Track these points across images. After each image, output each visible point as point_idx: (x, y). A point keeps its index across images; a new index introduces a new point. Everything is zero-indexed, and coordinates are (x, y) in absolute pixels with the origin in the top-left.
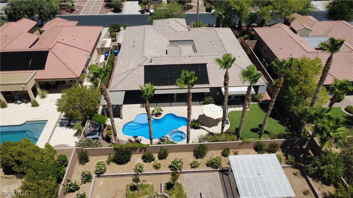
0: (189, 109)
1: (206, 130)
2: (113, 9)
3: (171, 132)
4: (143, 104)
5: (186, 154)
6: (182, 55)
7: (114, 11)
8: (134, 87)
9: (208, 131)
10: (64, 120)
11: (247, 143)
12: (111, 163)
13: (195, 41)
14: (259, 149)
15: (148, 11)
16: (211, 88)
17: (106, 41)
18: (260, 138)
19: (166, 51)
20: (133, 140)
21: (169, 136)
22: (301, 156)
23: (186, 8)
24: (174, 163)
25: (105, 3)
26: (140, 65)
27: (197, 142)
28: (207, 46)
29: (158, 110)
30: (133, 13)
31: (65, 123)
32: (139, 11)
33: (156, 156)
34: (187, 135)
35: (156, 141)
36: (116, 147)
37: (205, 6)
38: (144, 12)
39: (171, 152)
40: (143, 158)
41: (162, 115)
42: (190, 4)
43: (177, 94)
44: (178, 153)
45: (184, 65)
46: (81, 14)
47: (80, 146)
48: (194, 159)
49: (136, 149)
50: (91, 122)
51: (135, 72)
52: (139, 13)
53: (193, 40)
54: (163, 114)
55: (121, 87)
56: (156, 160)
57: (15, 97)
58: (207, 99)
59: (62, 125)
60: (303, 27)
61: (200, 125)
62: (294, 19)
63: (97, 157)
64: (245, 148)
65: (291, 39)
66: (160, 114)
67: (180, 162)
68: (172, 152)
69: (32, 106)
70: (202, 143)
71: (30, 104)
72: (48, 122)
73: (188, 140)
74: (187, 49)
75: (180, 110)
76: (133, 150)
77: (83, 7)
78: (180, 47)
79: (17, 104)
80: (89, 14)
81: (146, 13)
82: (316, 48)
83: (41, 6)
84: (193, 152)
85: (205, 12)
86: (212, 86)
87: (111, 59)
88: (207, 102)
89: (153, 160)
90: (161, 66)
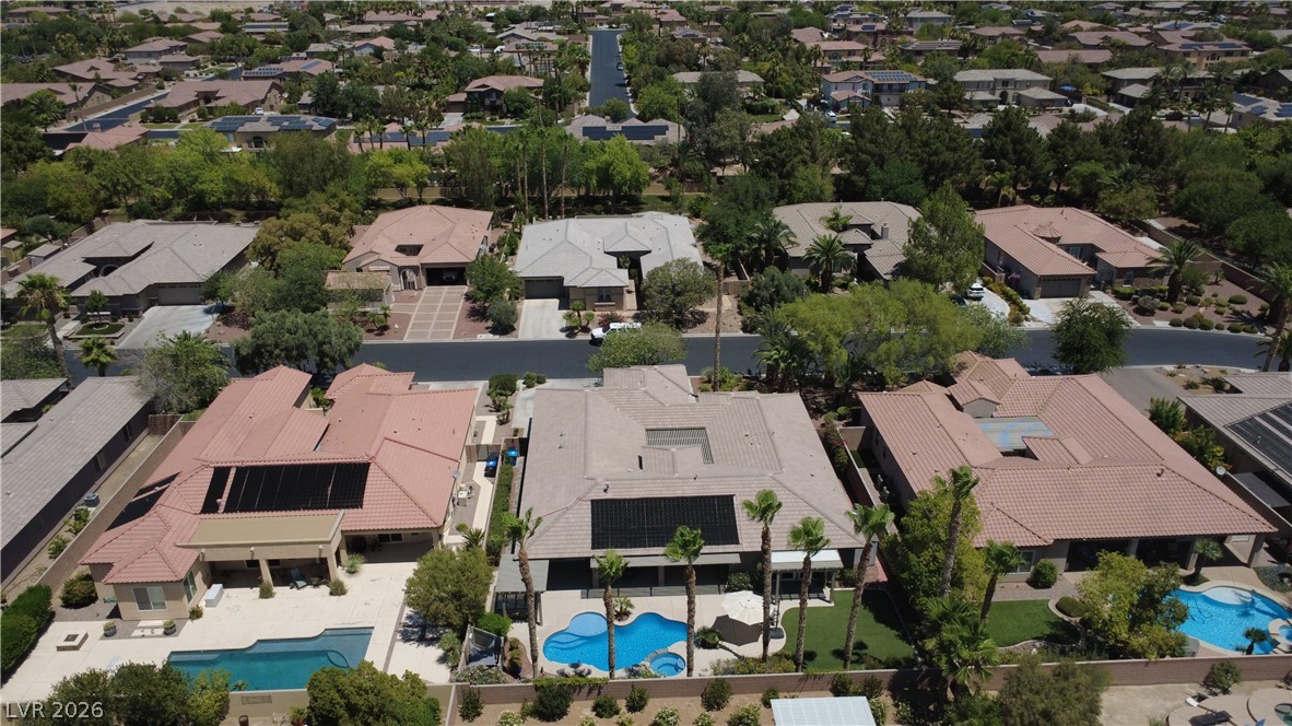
0: (691, 602)
1: (731, 651)
2: (490, 323)
3: (653, 655)
4: (585, 591)
5: (687, 701)
6: (677, 475)
7: (494, 331)
8: (569, 551)
9: (736, 654)
10: (409, 626)
11: (815, 676)
12: (528, 718)
13: (708, 432)
14: (840, 689)
15: (586, 330)
16: (742, 554)
17: (484, 422)
18: (845, 667)
19: (640, 458)
20: (570, 671)
21: (648, 664)
22: (931, 707)
23: (690, 321)
24: (661, 717)
25: (469, 305)
26: (580, 499)
27: (709, 675)
28: (739, 445)
29: (622, 603)
30: (545, 336)
31: (413, 633)
32: (562, 331)
33: (622, 704)
34: (688, 658)
35: (620, 673)
36: (539, 684)
37: (740, 313)
38: (576, 334)
39: (653, 697)
40: (594, 709)
41: (631, 616)
42: (700, 308)
43: (666, 567)
44: (669, 699)
45: (683, 498)
46: (406, 340)
47: (464, 681)
48: (703, 710)
49: (581, 687)
50: (475, 631)
51: (571, 516)
52: (562, 336)
53: (704, 428)
54: (635, 614)
55: (540, 551)
56: (621, 712)
57: (294, 573)
58: (734, 579)
59: (406, 638)
60: (978, 397)
61: (717, 638)
62: (964, 368)
63: (497, 706)
64: (812, 689)
65: (941, 429)
66: (627, 614)
67: (672, 715)
68: (658, 697)
69: (331, 594)
70: (719, 676)
71: (325, 589)
72: (374, 632)
73: (690, 670)
74: (690, 456)
75: (671, 605)
76: (575, 691)
77: (409, 317)
78: (673, 453)
79: (295, 589)
80: (428, 340)
81: (581, 337)
82: (1004, 451)
83: (326, 337)
84: (700, 698)
85: (741, 334)
86: (745, 550)
87: (504, 477)
88: (736, 586)
89: (617, 712)
90: (629, 500)
